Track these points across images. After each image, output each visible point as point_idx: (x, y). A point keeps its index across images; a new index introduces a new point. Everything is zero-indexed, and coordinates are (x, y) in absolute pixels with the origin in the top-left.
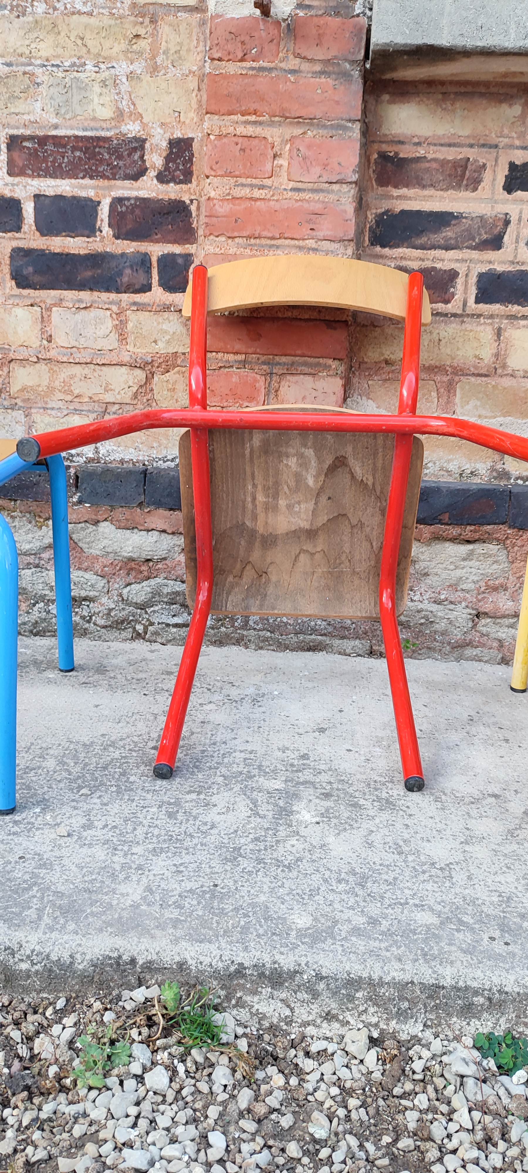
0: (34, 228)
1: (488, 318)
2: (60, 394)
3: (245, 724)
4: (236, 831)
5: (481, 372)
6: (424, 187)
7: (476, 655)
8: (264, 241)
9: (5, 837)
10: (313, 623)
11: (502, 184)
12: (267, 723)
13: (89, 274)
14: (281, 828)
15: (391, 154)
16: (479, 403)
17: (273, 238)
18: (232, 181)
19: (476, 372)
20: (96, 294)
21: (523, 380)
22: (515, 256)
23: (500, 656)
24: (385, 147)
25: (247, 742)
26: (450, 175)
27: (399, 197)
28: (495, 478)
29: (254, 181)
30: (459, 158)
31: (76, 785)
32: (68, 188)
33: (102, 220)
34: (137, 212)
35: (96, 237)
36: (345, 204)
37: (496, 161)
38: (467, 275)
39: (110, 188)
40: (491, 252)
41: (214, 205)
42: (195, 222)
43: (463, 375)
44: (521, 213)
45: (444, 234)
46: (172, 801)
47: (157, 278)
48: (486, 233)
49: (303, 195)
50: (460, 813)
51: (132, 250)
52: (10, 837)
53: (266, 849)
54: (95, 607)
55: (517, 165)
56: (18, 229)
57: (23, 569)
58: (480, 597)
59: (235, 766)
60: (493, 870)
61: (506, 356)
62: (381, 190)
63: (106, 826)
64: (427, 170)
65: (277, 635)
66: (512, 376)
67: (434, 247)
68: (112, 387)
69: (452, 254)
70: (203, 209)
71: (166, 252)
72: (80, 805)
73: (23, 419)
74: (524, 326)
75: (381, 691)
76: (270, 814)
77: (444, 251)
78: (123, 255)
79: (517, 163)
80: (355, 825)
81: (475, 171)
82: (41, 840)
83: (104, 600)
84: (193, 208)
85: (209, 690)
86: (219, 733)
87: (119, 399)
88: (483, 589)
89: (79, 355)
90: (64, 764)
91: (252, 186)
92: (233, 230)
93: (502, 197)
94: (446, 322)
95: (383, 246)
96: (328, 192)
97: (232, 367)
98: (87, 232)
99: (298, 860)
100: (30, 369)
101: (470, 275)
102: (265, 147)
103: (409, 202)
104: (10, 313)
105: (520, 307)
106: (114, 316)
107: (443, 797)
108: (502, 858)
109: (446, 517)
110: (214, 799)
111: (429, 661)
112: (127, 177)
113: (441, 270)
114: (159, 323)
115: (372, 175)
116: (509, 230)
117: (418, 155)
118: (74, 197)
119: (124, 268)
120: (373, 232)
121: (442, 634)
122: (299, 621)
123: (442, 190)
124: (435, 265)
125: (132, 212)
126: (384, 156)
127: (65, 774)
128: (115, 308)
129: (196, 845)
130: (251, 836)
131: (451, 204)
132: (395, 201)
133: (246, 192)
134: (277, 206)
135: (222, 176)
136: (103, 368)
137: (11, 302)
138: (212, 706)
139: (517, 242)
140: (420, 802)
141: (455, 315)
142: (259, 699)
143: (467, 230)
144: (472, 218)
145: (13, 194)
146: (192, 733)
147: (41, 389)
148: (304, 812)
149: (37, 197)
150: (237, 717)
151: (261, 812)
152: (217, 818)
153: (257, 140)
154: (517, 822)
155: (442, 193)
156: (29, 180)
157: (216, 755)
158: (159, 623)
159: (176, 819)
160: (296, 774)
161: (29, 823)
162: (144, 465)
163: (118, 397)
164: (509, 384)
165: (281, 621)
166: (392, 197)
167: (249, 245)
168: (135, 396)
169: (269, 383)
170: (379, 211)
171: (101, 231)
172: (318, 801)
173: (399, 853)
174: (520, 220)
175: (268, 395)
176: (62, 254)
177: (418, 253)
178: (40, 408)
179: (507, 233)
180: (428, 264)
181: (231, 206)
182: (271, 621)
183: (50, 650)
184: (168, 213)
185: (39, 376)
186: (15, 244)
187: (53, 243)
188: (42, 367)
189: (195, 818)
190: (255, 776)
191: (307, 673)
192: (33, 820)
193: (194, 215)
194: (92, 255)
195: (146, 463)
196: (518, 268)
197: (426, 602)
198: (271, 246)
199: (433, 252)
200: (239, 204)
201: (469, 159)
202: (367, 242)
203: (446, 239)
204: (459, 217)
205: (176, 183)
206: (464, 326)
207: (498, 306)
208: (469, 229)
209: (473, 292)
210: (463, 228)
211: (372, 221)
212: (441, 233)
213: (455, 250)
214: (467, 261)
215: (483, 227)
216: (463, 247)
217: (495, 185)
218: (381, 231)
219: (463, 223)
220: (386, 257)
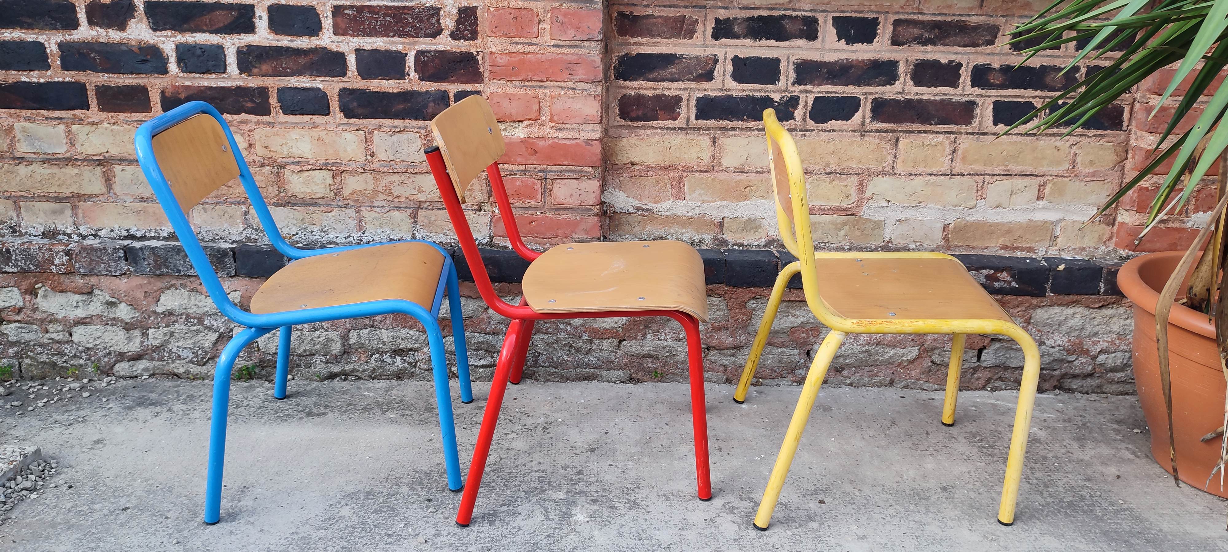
0: (356, 73)
1: (705, 130)
2: (383, 196)
3: (538, 449)
4: (535, 532)
5: (703, 169)
6: (653, 36)
7: (708, 378)
8: (535, 84)
9: (384, 546)
10: (587, 360)
11: (711, 34)
12: (554, 447)
13: (401, 106)
14: (564, 527)
15: (627, 13)
16: (702, 192)
17: (541, 81)
18: (508, 40)
19: (699, 169)
20: (407, 121)
21: (734, 174)
22: (723, 85)
24: (622, 8)
25: (540, 463)
26: (672, 28)
27: (635, 44)
28: (717, 245)
29: (525, 40)
30: (678, 15)
31: (425, 505)
32: (381, 44)
33: (409, 67)
34: (437, 61)
35: (405, 79)
36: (594, 56)
37: (706, 17)
38: (688, 100)
39: (414, 44)
40: (705, 83)
41: (496, 57)
42: (482, 68)
43: (689, 172)
44: (726, 54)
45: (670, 71)
46: (491, 512)
48: (700, 69)
49: (562, 50)
50: (681, 508)
51: (434, 89)
52: (388, 546)
53: (554, 543)
54: (419, 355)
55: (721, 21)
56: (344, 74)
57: (361, 329)
58: (708, 335)
59: (532, 483)
60: (696, 547)
61: (720, 157)
62: (621, 39)
63: (449, 534)
64: (655, 24)
65: (560, 370)
66: (725, 171)
67: (663, 80)
68: (424, 190)
69: (677, 85)
70: (487, 58)
71: (460, 89)
72: (430, 519)
73: (354, 215)
74: (732, 136)
75: (636, 413)
76: (557, 518)
77: (670, 83)
78: (427, 92)
79: (721, 18)
80: (612, 522)
81: (690, 25)
82: (408, 547)
83: (426, 350)
84: (480, 58)
85: (511, 421)
86: (520, 458)
87: (429, 198)
88: (710, 329)
89: (397, 167)
90: (414, 489)
92: (511, 76)
93: (711, 43)
94: (675, 134)
95: (625, 80)
96: (581, 47)
97: (516, 174)
98: (398, 76)
99: (574, 549)
100: (357, 178)
101: (691, 99)
102: (532, 16)
103: (642, 47)
104: (340, 137)
105: (729, 122)
106: (422, 137)
107: (672, 497)
108: (703, 538)
110: (519, 509)
111: (674, 383)
112: (427, 36)
113: (669, 96)
115: (614, 28)
116: (717, 66)
117: (647, 14)
118: (386, 51)
119: (429, 102)
120: (617, 70)
121: (682, 363)
123: (666, 38)
124: (664, 93)
125: (433, 61)
126: (621, 14)
127: (416, 497)
128: (423, 131)
129: (509, 543)
130: (545, 534)
131: (674, 48)
132: (632, 47)
133: (519, 48)
134: (543, 58)
135: (500, 36)
136: (415, 175)
137: (341, 128)
138: (513, 435)
139: (724, 75)
140: (656, 502)
141: (681, 129)
142: (548, 427)
144: (690, 59)
145: (338, 49)
146: (501, 459)
147: (367, 192)
148: (579, 515)
149: (358, 51)
150: (532, 443)
151: (551, 517)
152: (522, 523)
153: (525, 12)
154: (718, 511)
155: (667, 40)
156: (351, 39)
157: (518, 475)
159: (495, 526)
160: (574, 487)
161: (398, 535)
162: (451, 246)
163: (429, 196)
164: (724, 177)
165: (563, 360)
166: (631, 44)
167: (524, 86)
169: (545, 186)
170: (621, 54)
171: (409, 75)
172: (588, 506)
173: (639, 539)
174: (725, 59)
175: (544, 194)
176: (380, 92)
177: (651, 84)
178: (368, 206)
179: (716, 68)
180: (659, 92)
181: (508, 58)
182: (555, 360)
183: (387, 391)
184: (460, 62)
185: (366, 183)
186: (342, 85)
187: (372, 85)
188: (368, 176)
189: (508, 524)
190: (546, 490)
191: (583, 401)
192: (400, 533)
193: (480, 62)
194: (403, 93)
195: (453, 244)
196: (726, 93)
197: (669, 340)
198: (540, 87)
199: (662, 83)
200: (515, 57)
201: (685, 16)
202: (613, 77)
203: (671, 74)
204: (681, 57)
205: (465, 40)
206: (689, 136)
207: (712, 121)
208: (688, 67)
209: (693, 112)
210: (684, 66)
211: (616, 61)
212: (668, 69)
213: (679, 83)
214: (688, 89)
215: (698, 64)
216: (684, 79)
217: (705, 35)
218: (623, 69)
219: (684, 62)
220: (628, 87)
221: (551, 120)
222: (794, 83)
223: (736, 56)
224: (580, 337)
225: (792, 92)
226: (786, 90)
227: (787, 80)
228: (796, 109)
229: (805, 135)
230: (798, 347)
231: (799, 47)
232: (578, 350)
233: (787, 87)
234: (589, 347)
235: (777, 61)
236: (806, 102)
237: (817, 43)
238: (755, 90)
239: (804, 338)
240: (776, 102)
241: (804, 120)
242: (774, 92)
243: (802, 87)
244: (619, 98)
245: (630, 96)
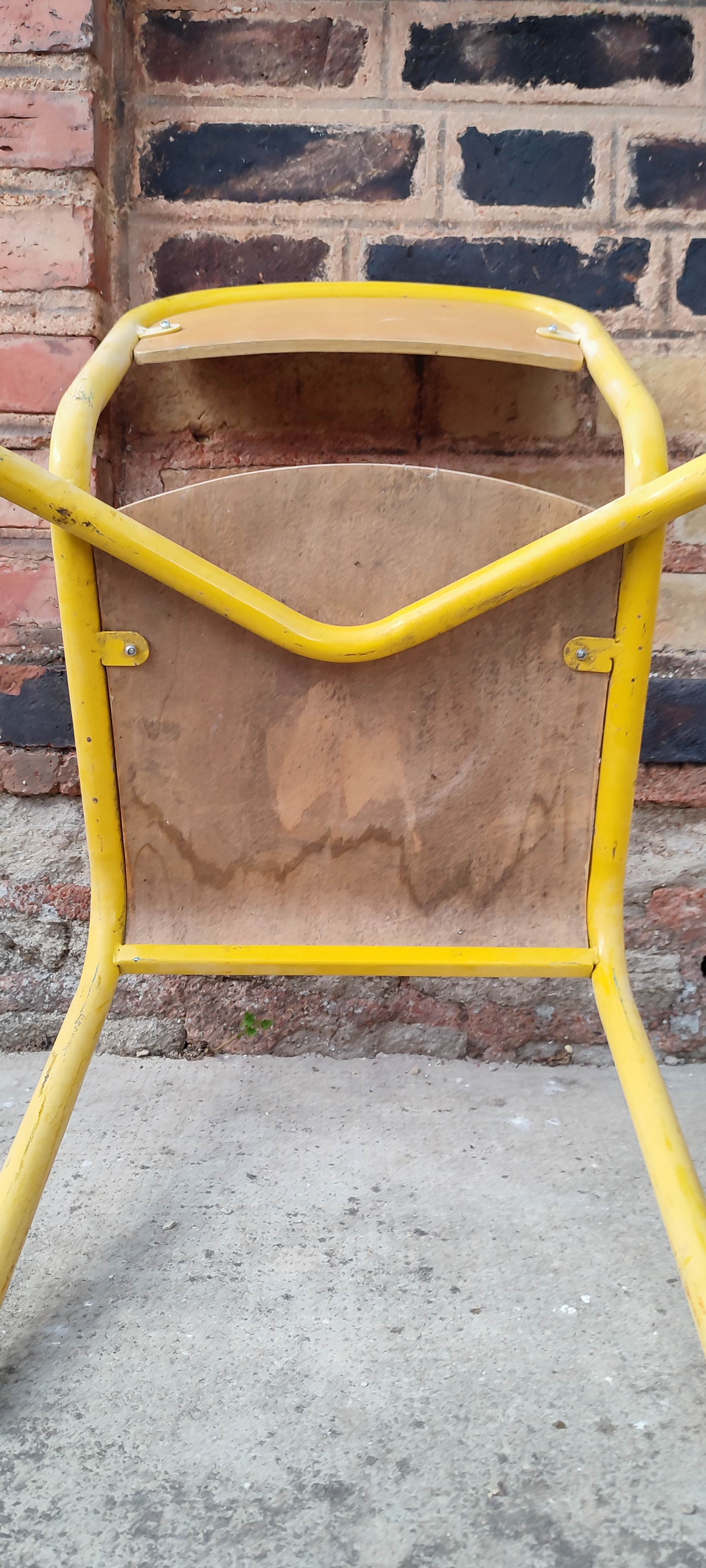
5: (389, 445)
6: (245, 79)
7: (410, 1040)
10: (54, 986)
11: (401, 68)
15: (175, 16)
19: (379, 445)
22: (439, 211)
23: (463, 1039)
24: (161, 2)
26: (296, 55)
27: (196, 100)
30: (310, 18)
36: (70, 97)
37: (385, 22)
38: (344, 251)
40: (389, 203)
44: (442, 124)
45: (292, 170)
48: (376, 165)
55: (427, 32)
61: (437, 411)
62: (160, 88)
64: (250, 45)
66: (452, 450)
67: (273, 196)
69: (311, 208)
77: (294, 204)
79: (427, 25)
81: (344, 45)
93: (401, 94)
95: (171, 196)
96: (34, 71)
101: (351, 250)
103: (217, 108)
111: (309, 1057)
113: (291, 241)
115: (140, 59)
116: (421, 157)
117: (229, 16)
120: (149, 169)
121: (336, 997)
122: (25, 982)
123: (282, 84)
124: (280, 232)
126: (160, 20)
131: (303, 111)
132: (190, 108)
139: (440, 181)
143: (337, 161)
144: (347, 138)
155: (282, 90)
166: (183, 101)
170: (159, 128)
174: (441, 138)
177: (243, 208)
179: (419, 164)
180: (264, 231)
196: (446, 233)
199: (273, 206)
201: (331, 20)
202: (137, 190)
203: (297, 179)
204: (320, 135)
208: (341, 160)
210: (330, 157)
211: (145, 147)
212: (287, 167)
213: (317, 202)
214: (342, 221)
215: (368, 153)
216: (332, 194)
217: (386, 72)
218: (164, 166)
219: (330, 146)
220: (180, 217)
222: (632, 203)
223: (472, 131)
224: (33, 916)
225: (628, 227)
226: (611, 223)
227: (613, 195)
228: (639, 273)
229: (667, 348)
230: (675, 945)
231: (642, 105)
232: (32, 957)
233: (613, 213)
234: (60, 948)
235: (583, 142)
236: (667, 255)
237: (690, 91)
238: (527, 224)
239: (692, 917)
240: (586, 256)
241: (663, 304)
242: (578, 227)
243: (655, 214)
244: (157, 249)
245: (186, 241)
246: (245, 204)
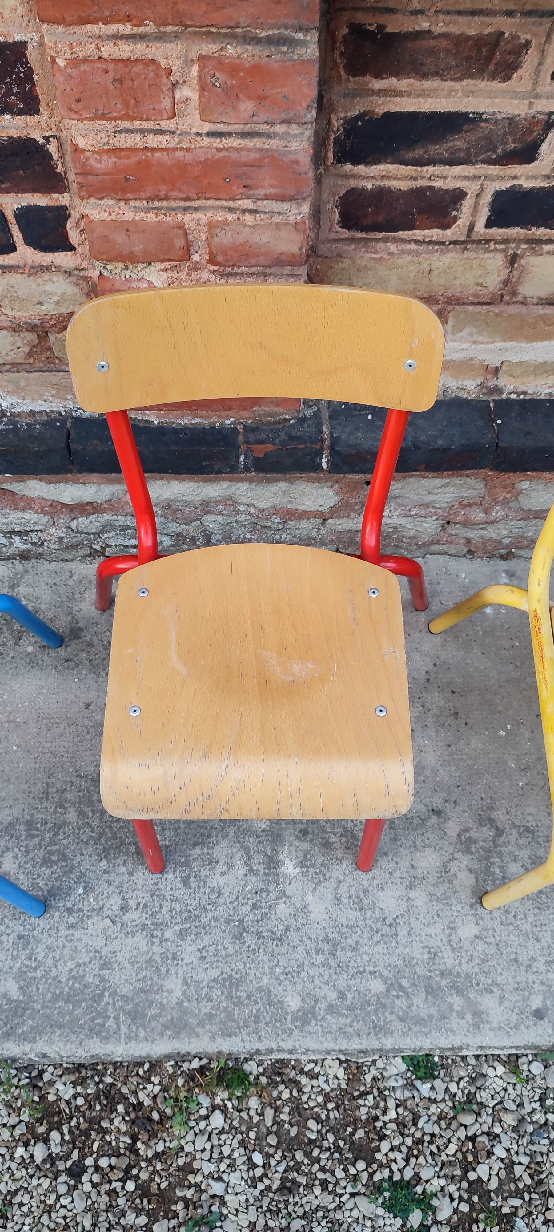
1: (500, 243)
4: (238, 897)
5: (482, 300)
6: (424, 76)
8: (174, 203)
11: (552, 71)
14: (271, 887)
15: (372, 28)
16: (475, 330)
17: (187, 199)
18: (110, 126)
19: (476, 300)
21: (536, 306)
24: (360, 18)
26: (468, 59)
27: (382, 93)
28: (484, 394)
29: (146, 125)
30: (486, 32)
36: (296, 152)
38: (478, 195)
40: (517, 166)
41: (87, 159)
42: (60, 166)
43: (458, 304)
45: (449, 144)
47: (21, 236)
48: (514, 141)
49: (228, 142)
53: (262, 919)
54: (44, 536)
58: (451, 512)
61: (518, 283)
62: (353, 82)
63: (139, 904)
64: (432, 52)
66: (522, 303)
67: (432, 162)
69: (458, 170)
70: (67, 152)
71: (24, 204)
72: (112, 876)
74: (548, 253)
76: (261, 868)
77: (447, 167)
80: (328, 874)
81: (510, 53)
82: (95, 932)
83: (52, 531)
84: (52, 148)
88: (455, 506)
90: (84, 814)
91: (142, 131)
92: (124, 191)
94: (442, 251)
96: (268, 136)
99: (287, 930)
101: (483, 194)
102: (157, 75)
103: (398, 99)
105: (548, 230)
109: (423, 466)
113: (441, 189)
114: (39, 285)
115: (338, 60)
116: (550, 135)
117: (417, 28)
120: (341, 145)
123: (453, 80)
124: (433, 184)
126: (357, 30)
129: (210, 921)
130: (250, 903)
131: (466, 100)
132: (375, 99)
133: (135, 140)
134: (189, 157)
135: (91, 119)
141: (455, 243)
143: (486, 138)
144: (496, 122)
148: (287, 862)
151: (254, 867)
153: (140, 67)
154: (451, 849)
155: (452, 84)
158: (116, 546)
159: (190, 887)
161: (79, 910)
162: (60, 414)
164: (517, 311)
166: (373, 92)
167: (153, 209)
168: (30, 354)
170: (350, 114)
173: (360, 909)
177: (409, 170)
179: (547, 139)
180: (423, 183)
181: (115, 160)
184: (12, 156)
189: (205, 882)
192: (81, 905)
193: (55, 156)
195: (63, 413)
198: (186, 209)
199: (431, 169)
200: (128, 157)
201: (503, 33)
202: (331, 162)
203: (453, 151)
204: (476, 119)
205: (12, 113)
206: (466, 254)
207: (517, 230)
208: (489, 137)
209: (484, 213)
210: (480, 135)
211: (338, 130)
212: (446, 143)
213: (464, 166)
214: (480, 177)
215: (510, 133)
216: (476, 161)
217: (539, 72)
218: (352, 143)
219: (482, 128)
220: (361, 176)
221: (212, 261)
244: (342, 194)
245: (363, 190)
246: (410, 167)
